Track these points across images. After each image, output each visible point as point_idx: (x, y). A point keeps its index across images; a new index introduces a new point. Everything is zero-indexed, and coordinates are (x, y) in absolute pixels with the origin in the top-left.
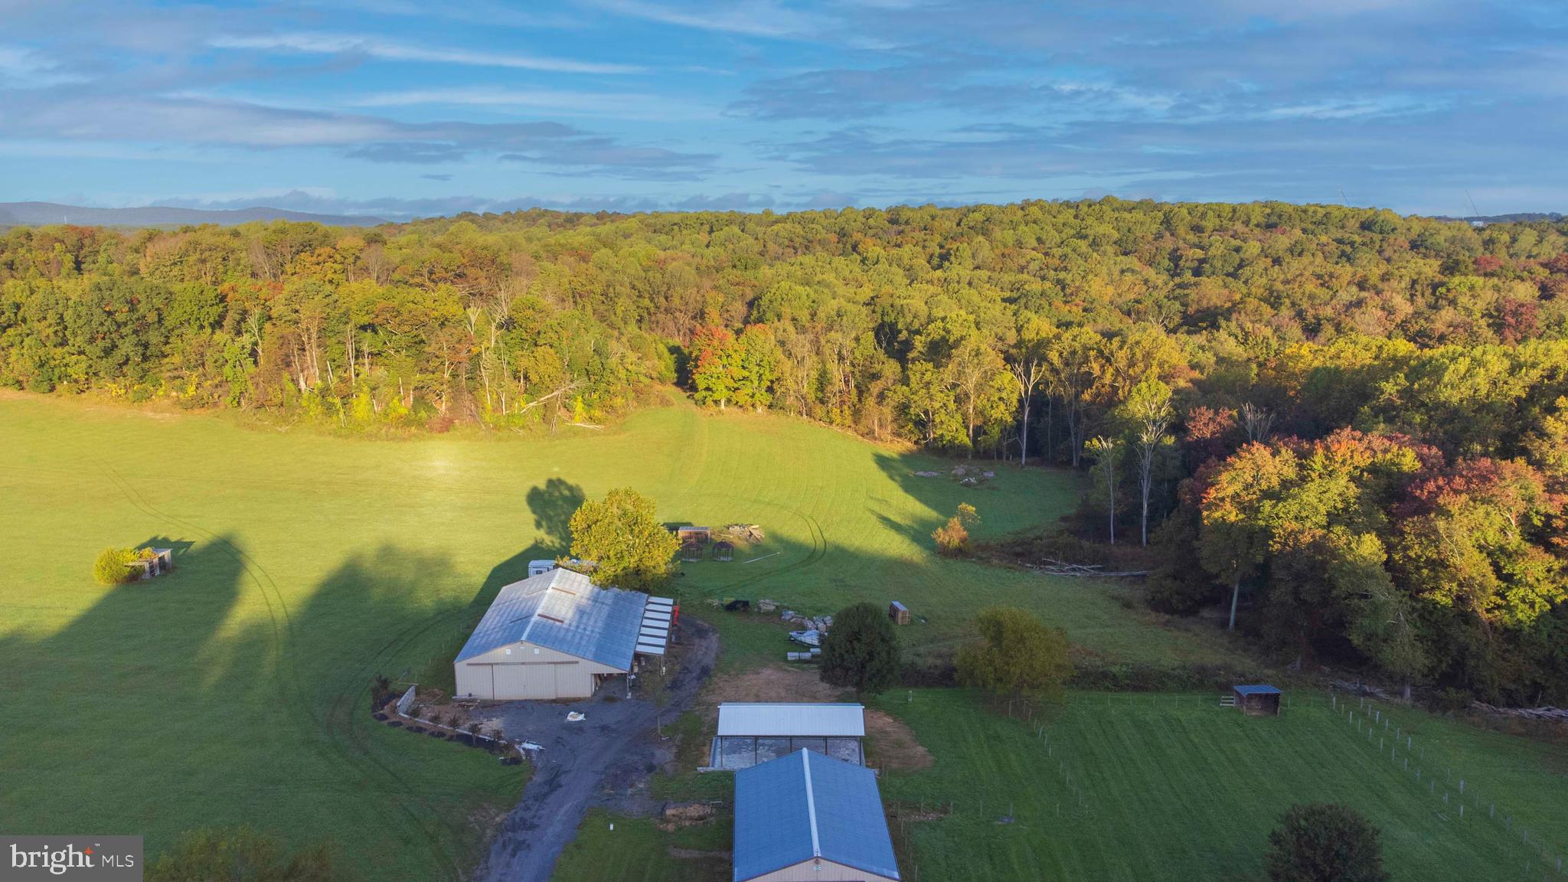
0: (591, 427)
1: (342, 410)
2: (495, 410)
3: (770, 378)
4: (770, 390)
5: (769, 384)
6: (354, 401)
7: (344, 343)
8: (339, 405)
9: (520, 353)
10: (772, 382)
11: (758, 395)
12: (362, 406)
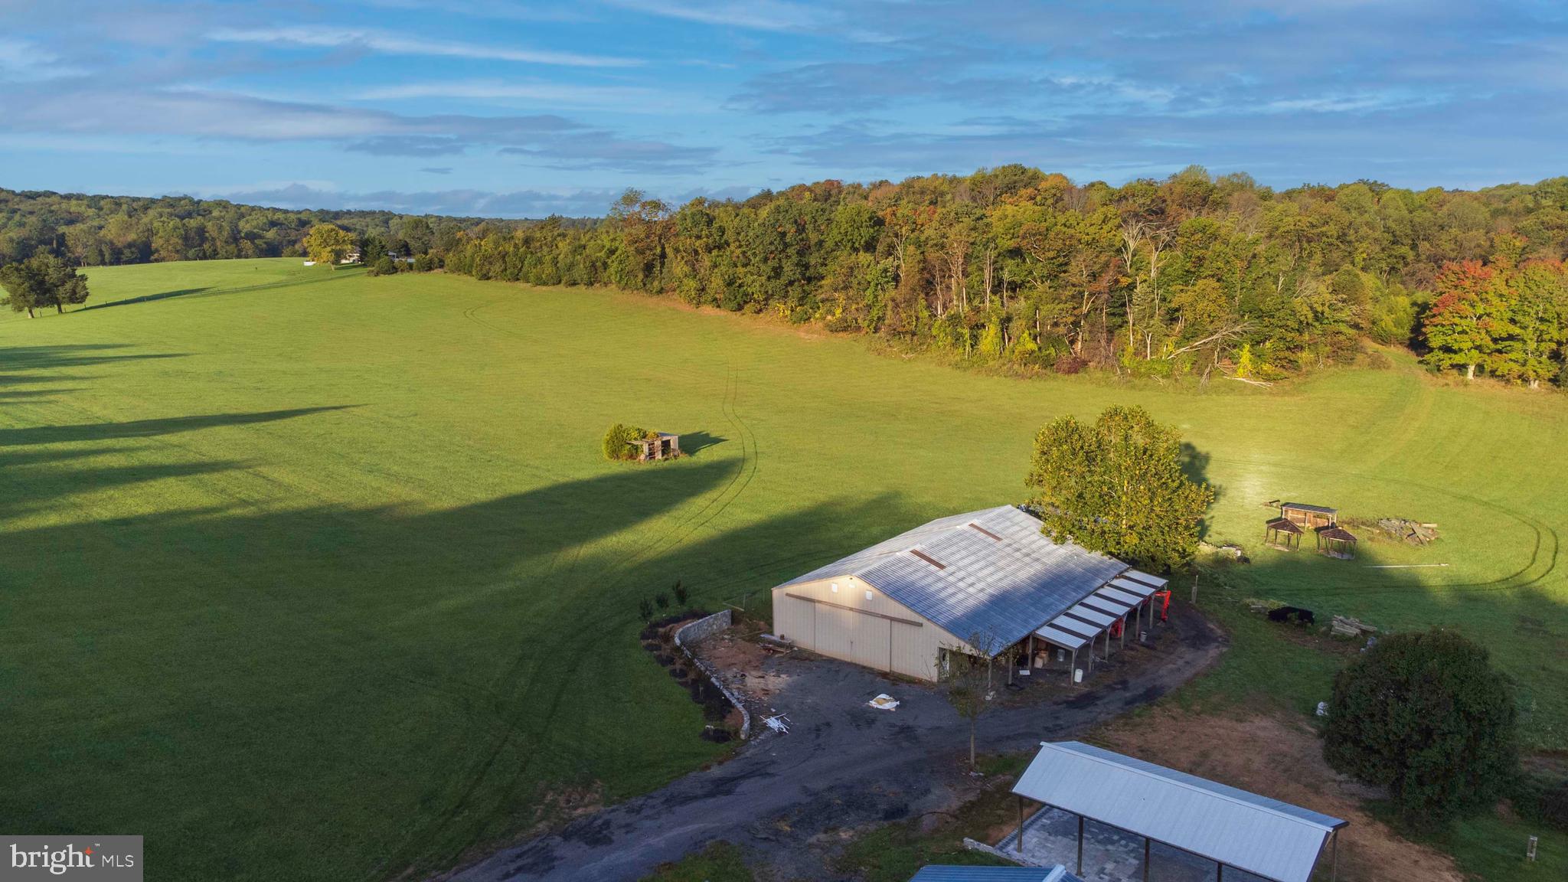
0: (1256, 383)
1: (968, 343)
2: (1137, 354)
6: (984, 332)
7: (983, 270)
8: (967, 335)
9: (1181, 287)
11: (1532, 361)
12: (989, 337)
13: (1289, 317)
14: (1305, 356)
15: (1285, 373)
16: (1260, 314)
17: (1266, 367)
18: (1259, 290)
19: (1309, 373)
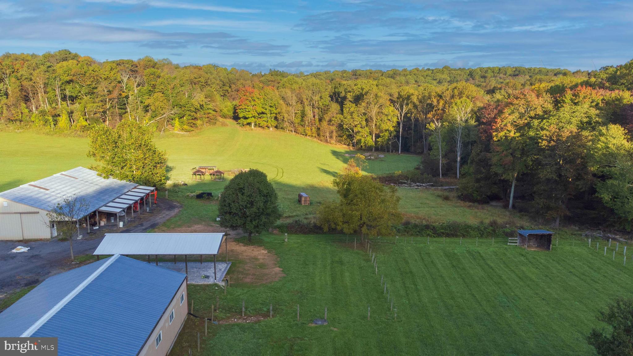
0: (182, 133)
1: (52, 123)
3: (275, 112)
4: (276, 118)
5: (275, 115)
6: (60, 118)
7: (55, 90)
8: (51, 120)
9: (148, 97)
10: (276, 114)
11: (270, 121)
12: (63, 121)
13: (191, 107)
14: (199, 122)
15: (192, 129)
16: (180, 106)
17: (185, 127)
18: (179, 97)
19: (201, 129)
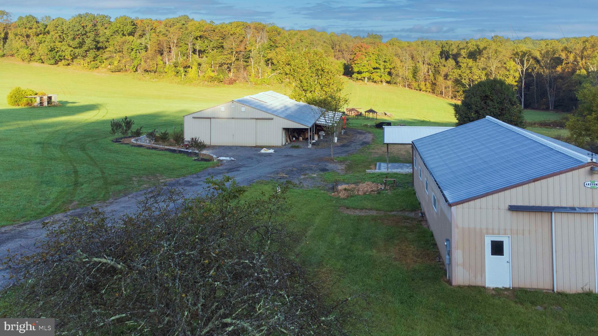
1: (183, 74)
2: (256, 76)
3: (390, 67)
6: (190, 70)
7: (187, 44)
8: (182, 71)
11: (383, 75)
12: (193, 72)
